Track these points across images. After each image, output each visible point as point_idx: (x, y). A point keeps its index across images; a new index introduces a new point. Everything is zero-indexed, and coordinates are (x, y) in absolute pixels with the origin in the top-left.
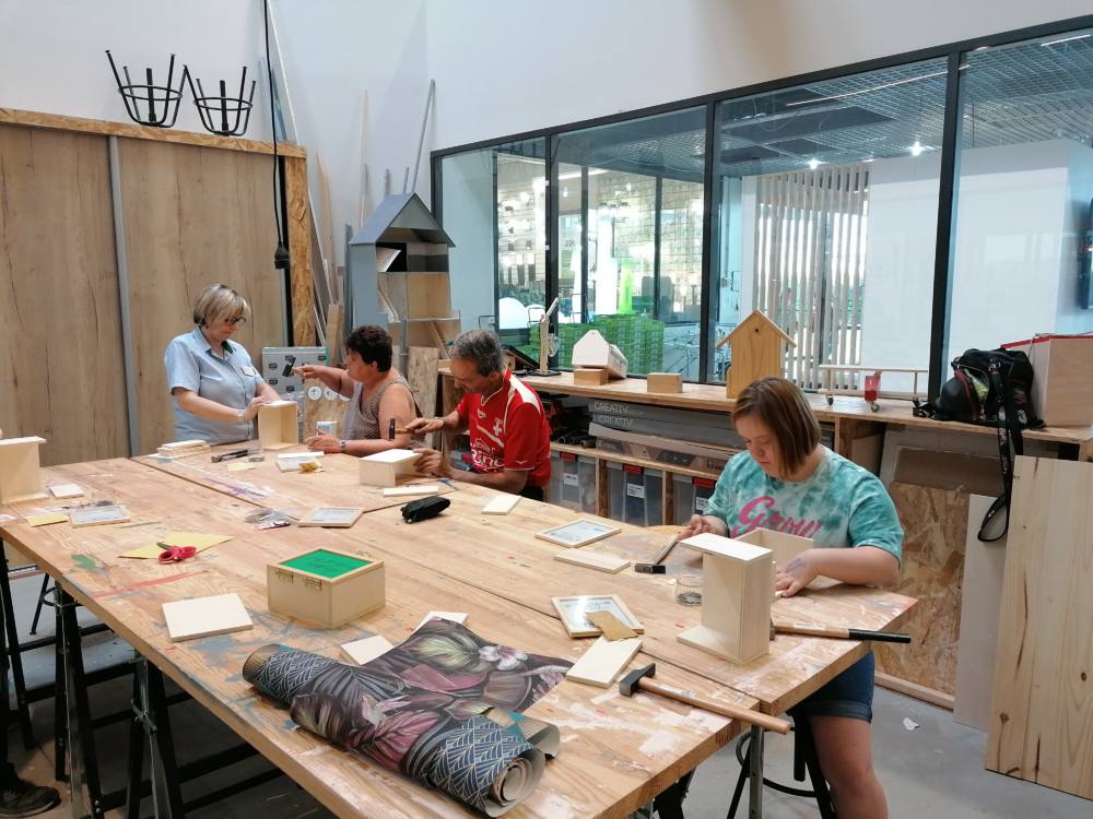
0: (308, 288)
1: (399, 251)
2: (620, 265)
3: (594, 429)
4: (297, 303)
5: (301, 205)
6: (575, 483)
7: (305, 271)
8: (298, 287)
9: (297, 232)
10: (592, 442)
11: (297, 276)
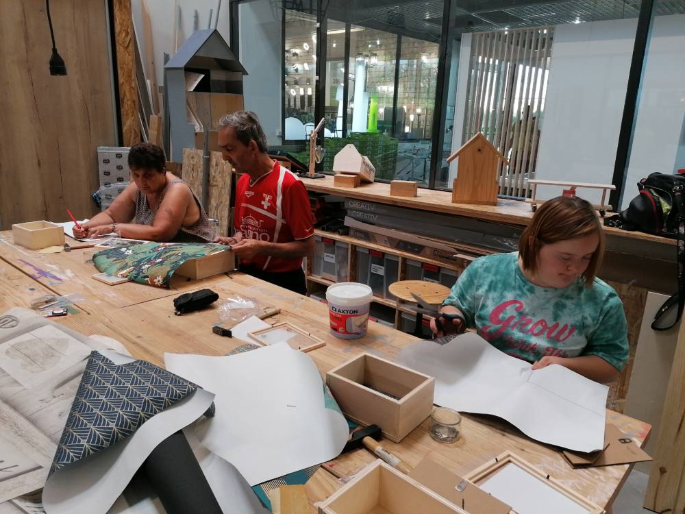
0: (134, 102)
1: (203, 75)
2: (370, 98)
3: (348, 222)
4: (125, 113)
5: (127, 34)
6: (333, 261)
7: (131, 88)
8: (125, 100)
9: (124, 56)
10: (346, 231)
11: (125, 92)
